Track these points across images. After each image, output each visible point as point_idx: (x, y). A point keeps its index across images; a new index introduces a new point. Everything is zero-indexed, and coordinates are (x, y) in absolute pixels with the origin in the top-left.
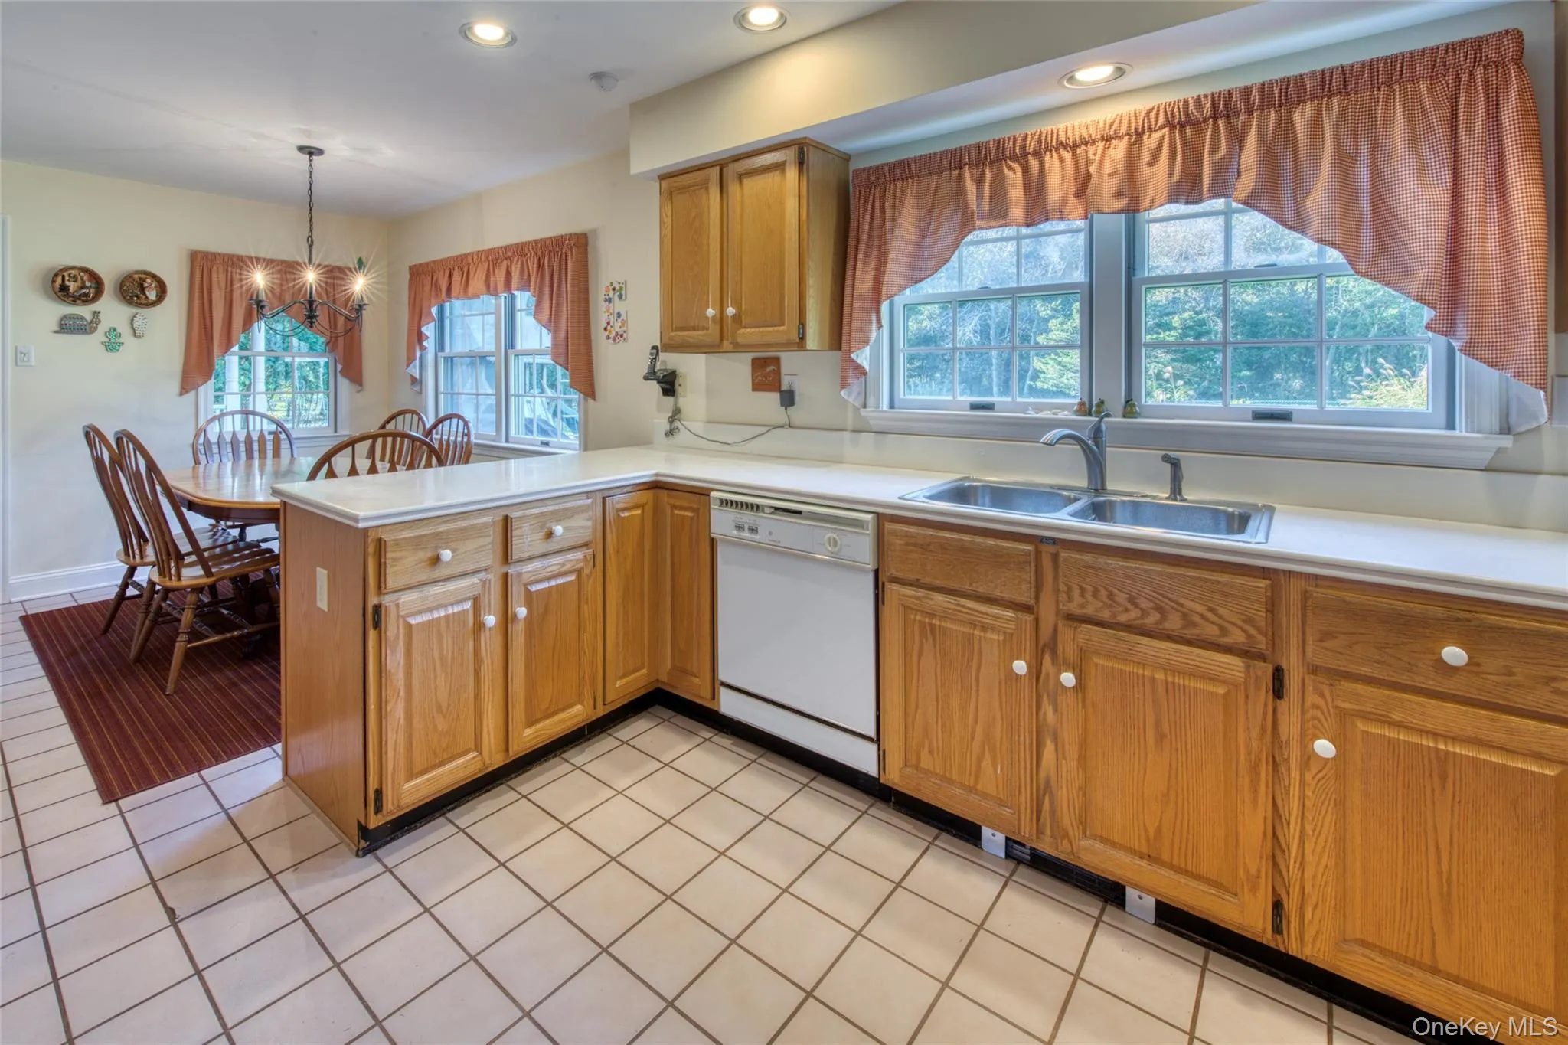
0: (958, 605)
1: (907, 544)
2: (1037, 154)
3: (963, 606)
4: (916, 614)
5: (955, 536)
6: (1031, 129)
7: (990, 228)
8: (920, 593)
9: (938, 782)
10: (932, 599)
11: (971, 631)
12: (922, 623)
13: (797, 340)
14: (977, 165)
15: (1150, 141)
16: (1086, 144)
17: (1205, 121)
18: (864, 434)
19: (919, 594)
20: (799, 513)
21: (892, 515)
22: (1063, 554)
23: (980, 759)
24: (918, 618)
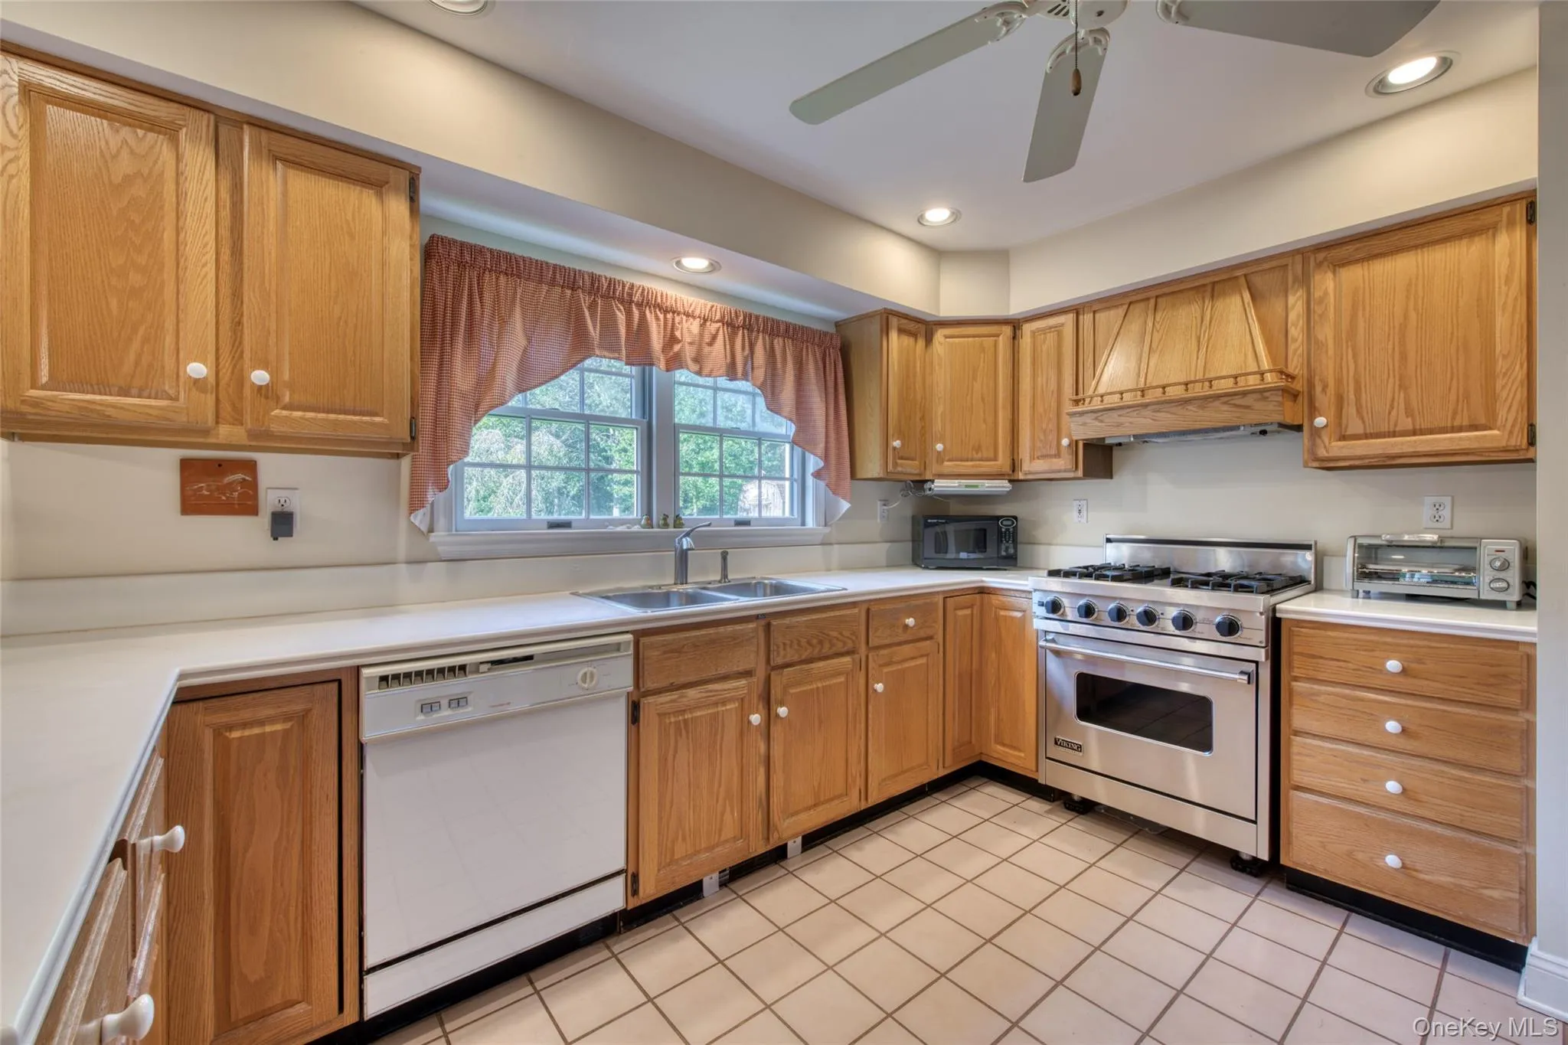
0: (707, 692)
1: (665, 653)
2: (639, 305)
3: (711, 691)
4: (669, 718)
5: (703, 632)
6: (639, 282)
7: (605, 357)
8: (675, 695)
9: (689, 862)
10: (685, 697)
11: (715, 710)
12: (677, 723)
13: (409, 440)
14: (590, 293)
15: (712, 327)
16: (688, 315)
17: (738, 327)
18: (429, 564)
19: (674, 697)
20: (529, 658)
21: (643, 630)
22: (774, 623)
23: (723, 814)
24: (673, 720)
